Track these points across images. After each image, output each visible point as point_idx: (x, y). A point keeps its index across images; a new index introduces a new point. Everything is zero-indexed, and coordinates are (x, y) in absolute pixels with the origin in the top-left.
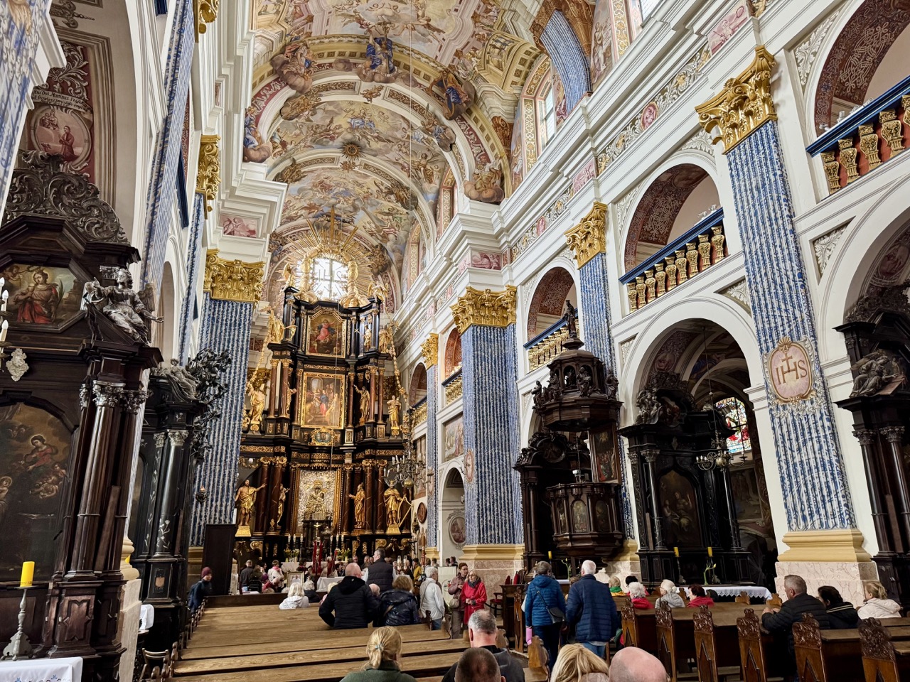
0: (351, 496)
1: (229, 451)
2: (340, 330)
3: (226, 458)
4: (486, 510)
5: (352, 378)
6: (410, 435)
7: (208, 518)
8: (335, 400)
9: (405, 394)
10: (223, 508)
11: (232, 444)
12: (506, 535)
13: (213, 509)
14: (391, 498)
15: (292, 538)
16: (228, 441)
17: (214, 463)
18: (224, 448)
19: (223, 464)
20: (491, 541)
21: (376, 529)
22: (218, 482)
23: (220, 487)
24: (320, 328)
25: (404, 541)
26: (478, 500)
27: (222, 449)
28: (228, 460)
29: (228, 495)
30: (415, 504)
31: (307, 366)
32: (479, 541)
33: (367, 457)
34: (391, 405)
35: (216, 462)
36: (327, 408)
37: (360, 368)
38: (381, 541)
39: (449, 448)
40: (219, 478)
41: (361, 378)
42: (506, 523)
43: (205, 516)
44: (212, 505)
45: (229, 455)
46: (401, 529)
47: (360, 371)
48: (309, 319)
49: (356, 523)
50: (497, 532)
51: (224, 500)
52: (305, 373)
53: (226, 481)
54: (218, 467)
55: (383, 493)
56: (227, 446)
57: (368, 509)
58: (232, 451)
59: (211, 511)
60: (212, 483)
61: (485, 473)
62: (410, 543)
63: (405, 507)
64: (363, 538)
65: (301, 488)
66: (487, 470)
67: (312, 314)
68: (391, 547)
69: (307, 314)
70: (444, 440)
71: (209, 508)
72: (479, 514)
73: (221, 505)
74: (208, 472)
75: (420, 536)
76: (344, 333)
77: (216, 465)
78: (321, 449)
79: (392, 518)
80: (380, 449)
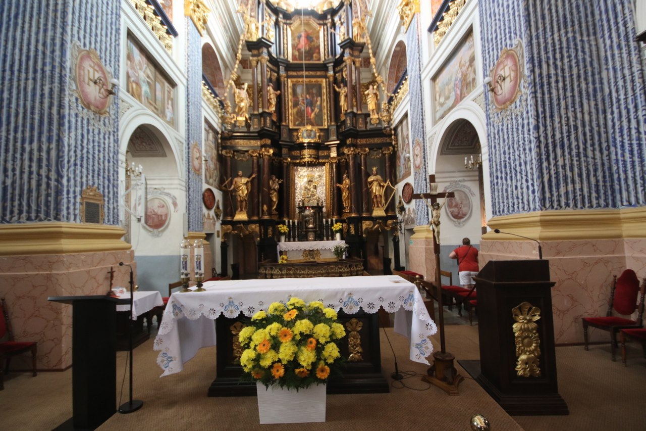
0: (338, 185)
1: (48, 53)
2: (318, 38)
3: (44, 64)
4: (555, 147)
5: (331, 79)
6: (389, 122)
7: (18, 172)
8: (318, 103)
9: (383, 82)
10: (44, 154)
11: (53, 39)
12: (598, 191)
13: (26, 156)
14: (375, 183)
15: (289, 222)
16: (45, 36)
17: (23, 75)
18: (40, 47)
19: (39, 75)
20: (567, 205)
21: (362, 212)
22: (33, 108)
23: (37, 117)
24: (299, 37)
25: (390, 222)
26: (537, 128)
27: (37, 50)
28: (48, 68)
29: (50, 130)
30: (400, 187)
31: (291, 73)
32: (543, 205)
33: (349, 146)
34: (368, 94)
35: (27, 72)
36: (312, 111)
37: (337, 69)
38: (368, 222)
39: (442, 105)
40: (33, 101)
41: (339, 78)
42: (595, 170)
43: (14, 170)
44: (23, 150)
45: (48, 60)
46: (386, 211)
47: (338, 72)
48: (289, 29)
49: (344, 208)
50: (578, 186)
51: (44, 139)
52: (289, 81)
53: (46, 105)
54: (30, 82)
55: (367, 179)
56: (44, 44)
57: (353, 194)
58: (53, 52)
59: (22, 160)
60: (21, 111)
61: (549, 76)
62: (396, 223)
63: (389, 191)
64: (351, 220)
65: (296, 181)
66: (552, 72)
67: (290, 24)
68: (378, 228)
69: (287, 24)
70: (434, 99)
71: (18, 156)
72: (539, 154)
73: (40, 149)
74: (15, 91)
75: (406, 217)
76: (321, 39)
77: (27, 79)
78: (310, 146)
79: (377, 202)
80: (360, 138)
